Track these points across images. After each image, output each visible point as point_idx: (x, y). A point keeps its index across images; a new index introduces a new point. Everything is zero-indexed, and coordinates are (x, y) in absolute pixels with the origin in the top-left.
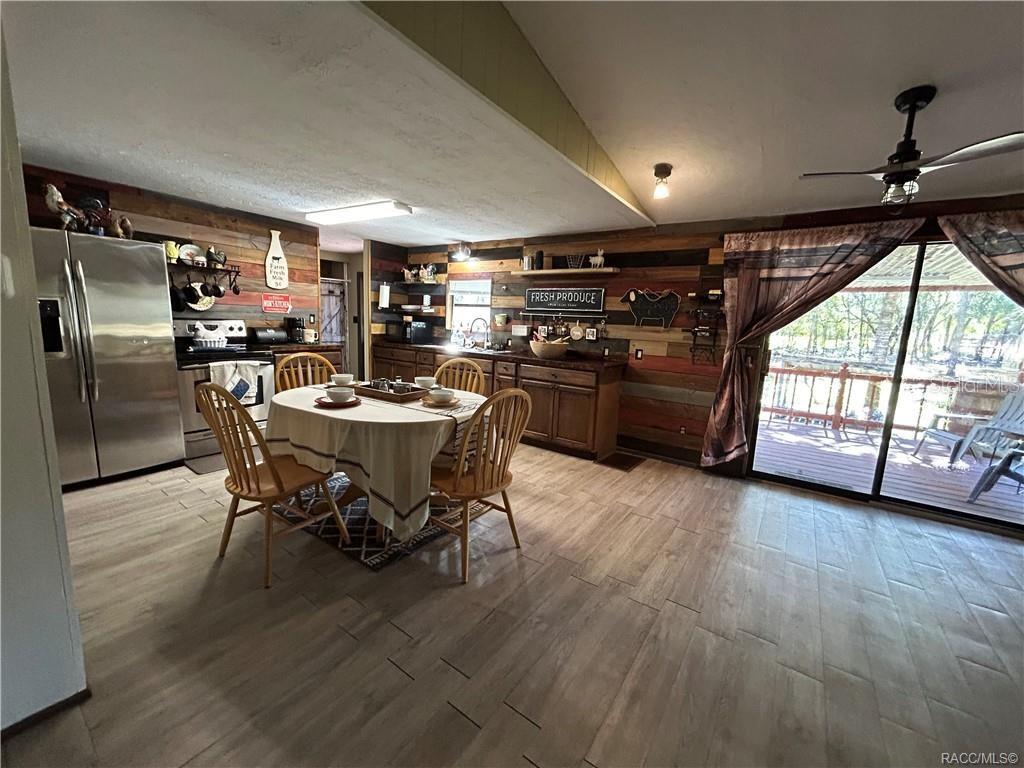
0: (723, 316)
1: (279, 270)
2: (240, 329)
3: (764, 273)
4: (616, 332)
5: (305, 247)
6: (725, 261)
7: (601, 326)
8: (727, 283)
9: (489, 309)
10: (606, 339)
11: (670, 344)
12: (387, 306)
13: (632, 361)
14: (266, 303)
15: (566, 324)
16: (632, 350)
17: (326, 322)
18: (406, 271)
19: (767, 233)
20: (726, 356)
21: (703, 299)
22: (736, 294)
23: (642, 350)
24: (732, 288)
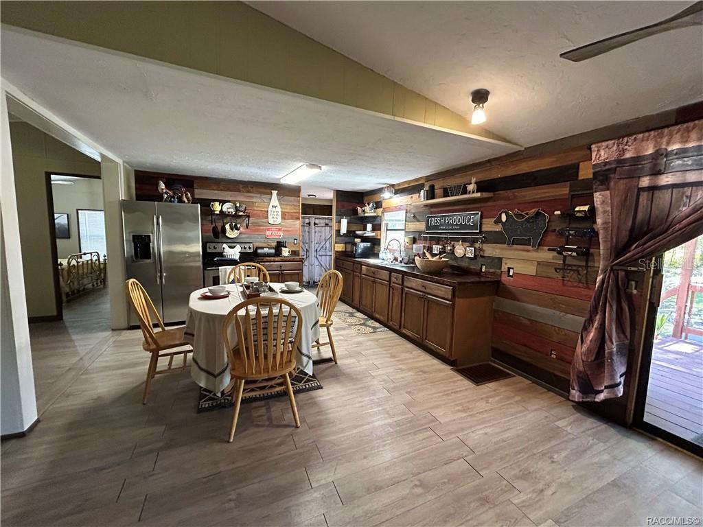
0: (597, 234)
1: (275, 213)
2: (250, 248)
3: (645, 182)
4: (491, 250)
5: (292, 198)
6: (594, 174)
7: (478, 245)
8: (598, 197)
9: (404, 232)
10: (483, 257)
11: (539, 263)
12: (345, 232)
13: (504, 278)
14: (268, 233)
15: (452, 243)
16: (504, 268)
17: (323, 244)
18: (359, 208)
19: (647, 134)
20: (599, 278)
21: (569, 216)
22: (609, 209)
23: (513, 268)
24: (603, 202)
